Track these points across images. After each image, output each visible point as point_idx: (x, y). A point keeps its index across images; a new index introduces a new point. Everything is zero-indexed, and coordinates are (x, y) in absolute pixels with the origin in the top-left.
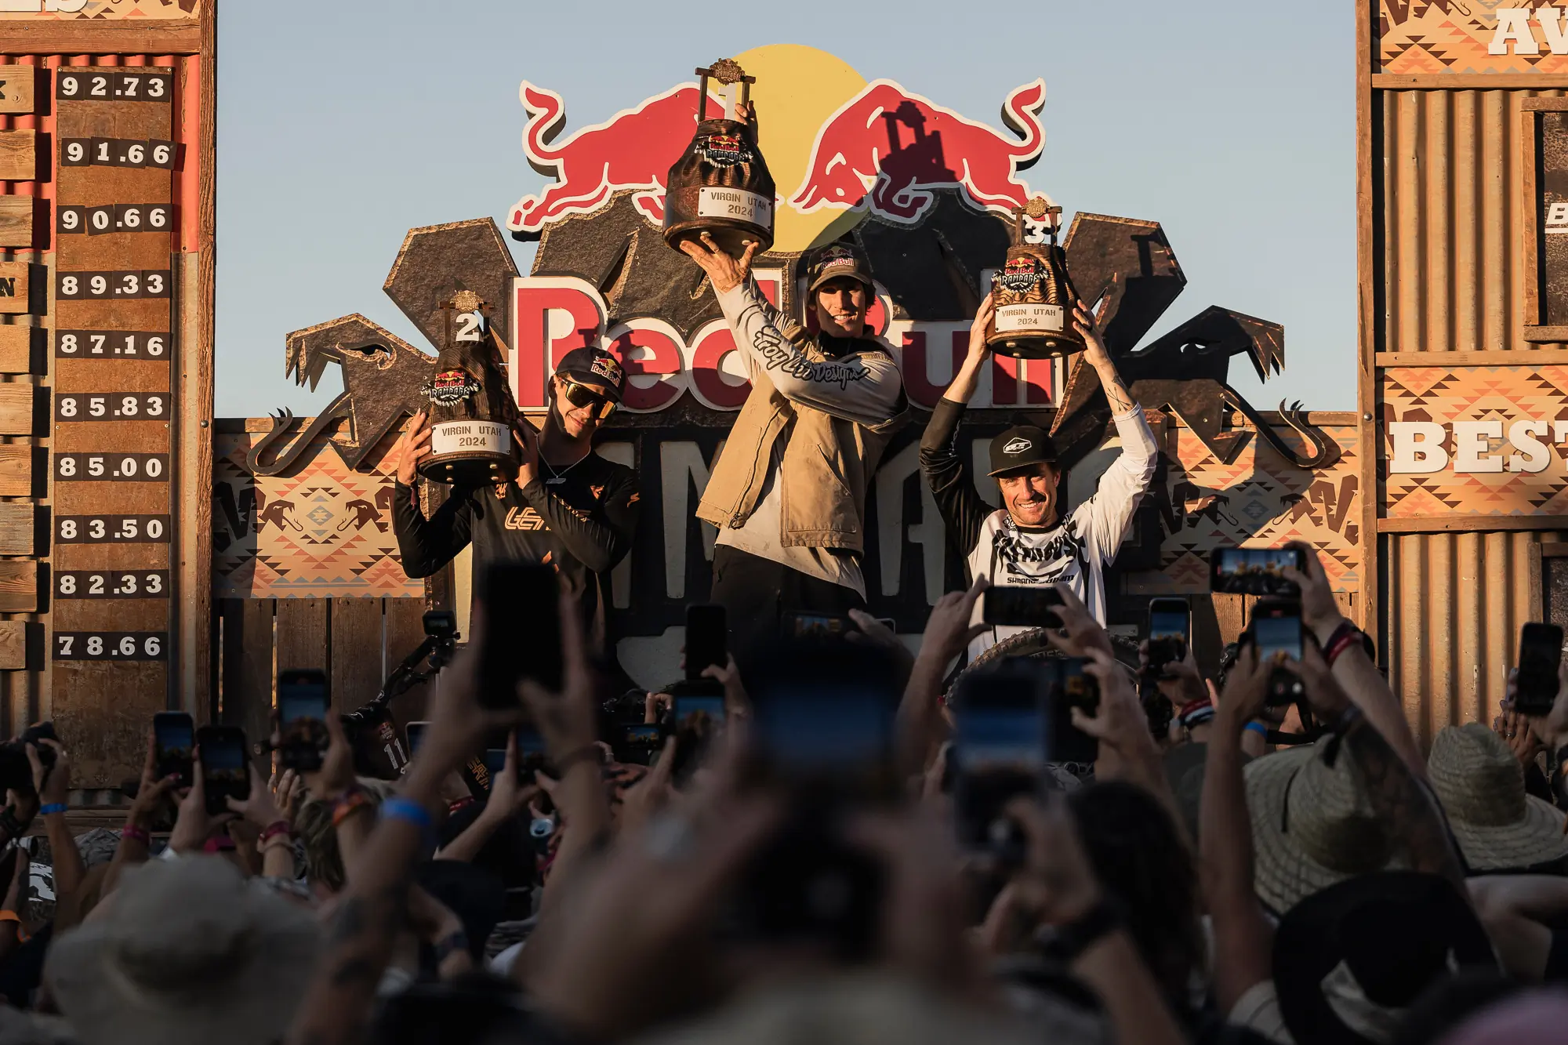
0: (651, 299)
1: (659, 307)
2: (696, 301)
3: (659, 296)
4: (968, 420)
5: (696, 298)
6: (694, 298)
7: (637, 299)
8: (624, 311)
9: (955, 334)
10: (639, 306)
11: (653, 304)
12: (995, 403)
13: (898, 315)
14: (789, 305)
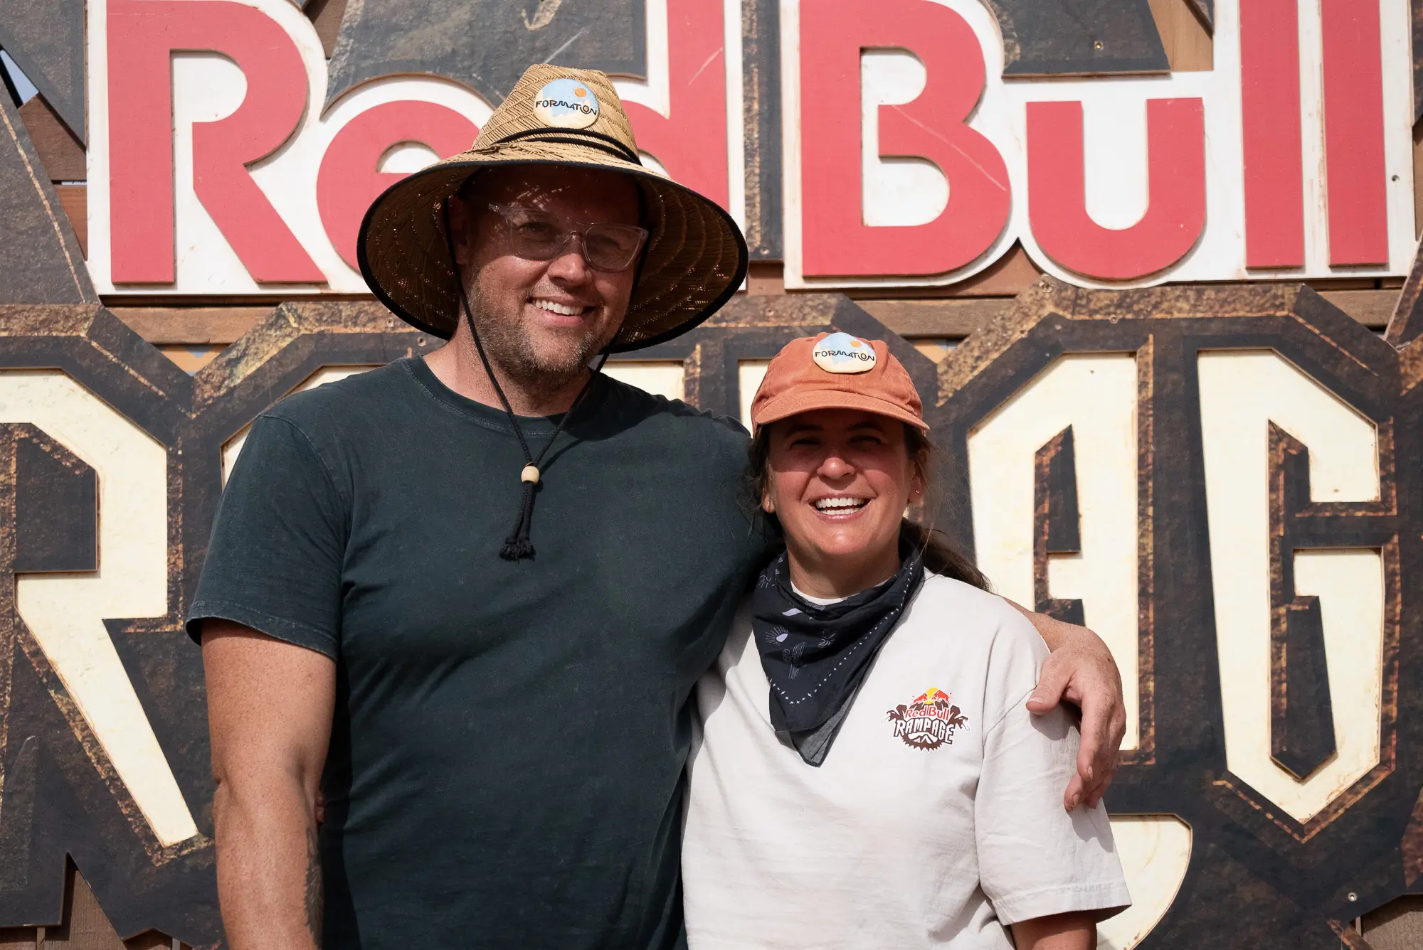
0: (429, 30)
1: (449, 49)
2: (535, 35)
3: (449, 23)
4: (1186, 306)
5: (538, 26)
6: (532, 27)
7: (396, 28)
8: (366, 58)
9: (1156, 109)
10: (403, 46)
11: (437, 42)
12: (1250, 269)
13: (1015, 62)
14: (758, 41)
